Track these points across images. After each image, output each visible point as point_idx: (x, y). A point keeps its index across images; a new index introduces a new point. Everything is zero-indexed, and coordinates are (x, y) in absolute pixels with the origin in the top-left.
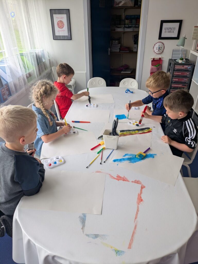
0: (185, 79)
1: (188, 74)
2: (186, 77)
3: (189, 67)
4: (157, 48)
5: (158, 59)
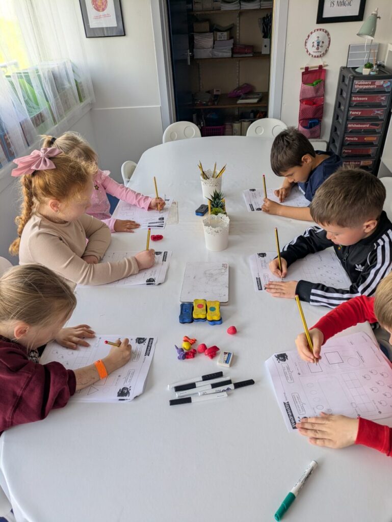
0: (378, 111)
1: (383, 98)
2: (378, 106)
3: (387, 84)
4: (313, 43)
5: (317, 68)
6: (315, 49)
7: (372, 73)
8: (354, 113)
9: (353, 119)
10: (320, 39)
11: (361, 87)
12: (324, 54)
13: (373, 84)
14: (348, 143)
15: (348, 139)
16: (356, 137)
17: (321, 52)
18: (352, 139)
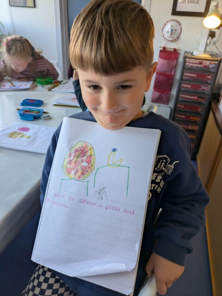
1: (209, 77)
2: (205, 83)
3: (212, 65)
4: (168, 30)
5: (172, 50)
8: (185, 86)
9: (184, 91)
11: (191, 65)
12: (176, 40)
13: (201, 64)
17: (173, 38)
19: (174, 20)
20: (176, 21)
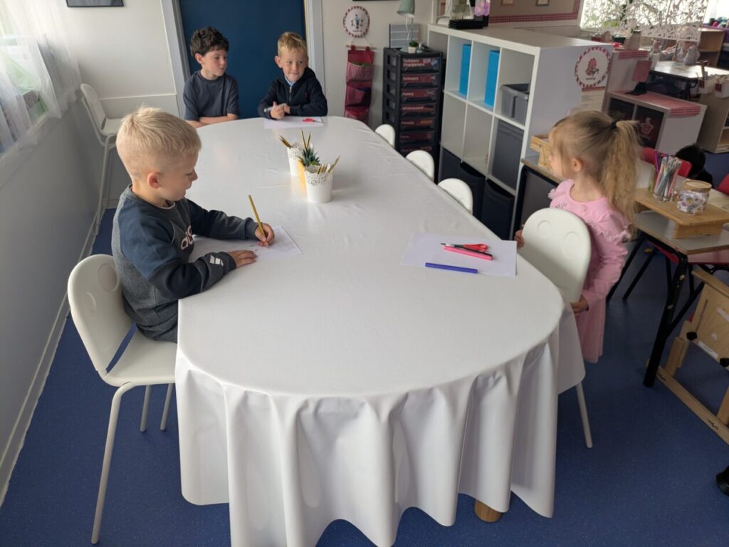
0: (430, 91)
1: (433, 78)
2: (430, 86)
3: (434, 62)
4: (352, 21)
5: (364, 50)
6: (354, 28)
7: (418, 52)
8: (406, 94)
9: (406, 101)
10: (359, 17)
11: (409, 65)
12: (364, 34)
13: (421, 62)
14: (404, 127)
15: (405, 123)
16: (412, 121)
17: (361, 31)
18: (408, 123)
19: (358, 7)
20: (361, 8)
